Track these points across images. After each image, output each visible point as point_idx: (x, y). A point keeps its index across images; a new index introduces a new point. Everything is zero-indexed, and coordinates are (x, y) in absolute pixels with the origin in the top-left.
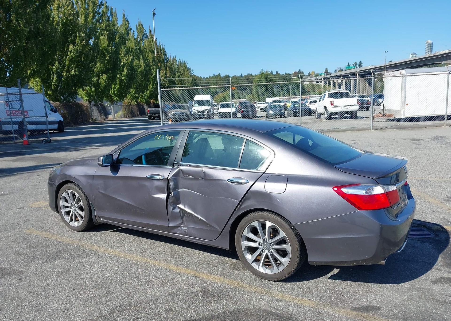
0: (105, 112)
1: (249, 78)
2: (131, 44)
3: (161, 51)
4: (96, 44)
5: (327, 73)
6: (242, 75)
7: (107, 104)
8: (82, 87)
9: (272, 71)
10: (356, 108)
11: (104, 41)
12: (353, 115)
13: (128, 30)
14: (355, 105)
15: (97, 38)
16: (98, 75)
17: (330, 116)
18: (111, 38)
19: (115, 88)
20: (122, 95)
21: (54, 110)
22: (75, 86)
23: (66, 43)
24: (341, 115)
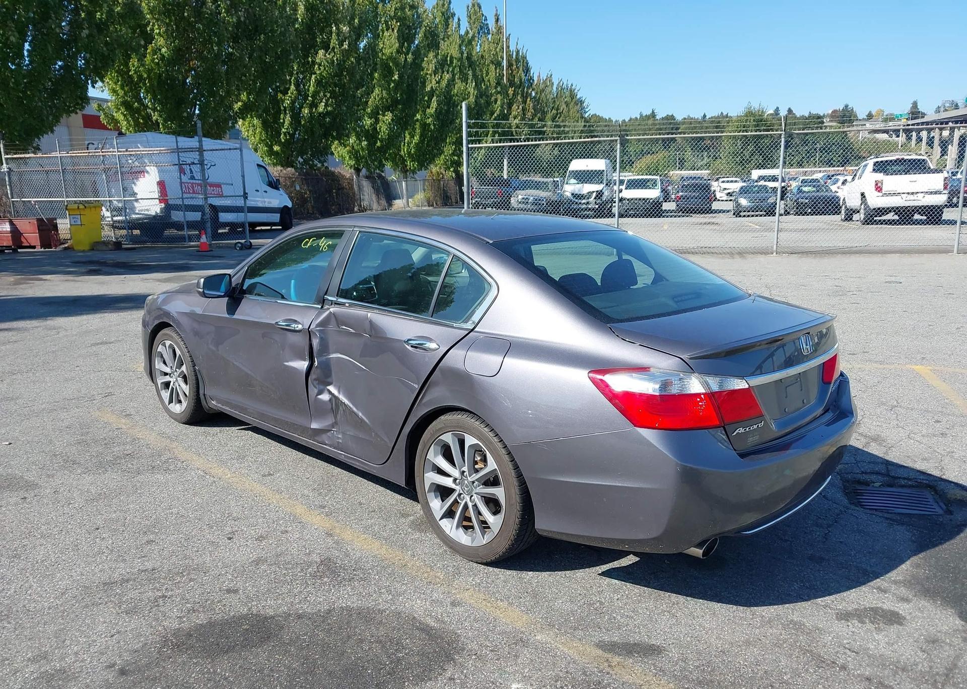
0: (387, 193)
1: (719, 123)
2: (450, 48)
3: (520, 62)
4: (372, 48)
5: (915, 113)
6: (705, 116)
7: (392, 175)
8: (341, 137)
9: (778, 108)
10: (941, 199)
11: (389, 43)
12: (933, 215)
13: (448, 16)
14: (940, 193)
15: (376, 36)
16: (375, 115)
17: (874, 217)
18: (406, 37)
19: (410, 142)
20: (424, 157)
21: (274, 184)
22: (326, 135)
23: (310, 48)
24: (905, 216)
